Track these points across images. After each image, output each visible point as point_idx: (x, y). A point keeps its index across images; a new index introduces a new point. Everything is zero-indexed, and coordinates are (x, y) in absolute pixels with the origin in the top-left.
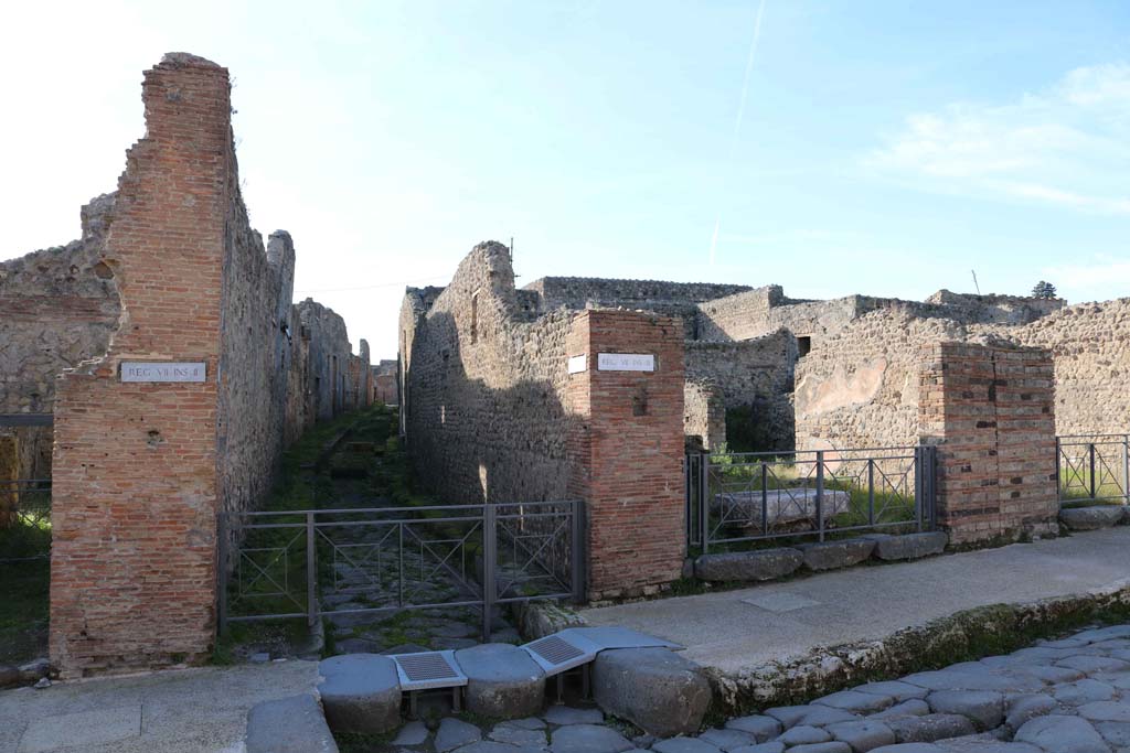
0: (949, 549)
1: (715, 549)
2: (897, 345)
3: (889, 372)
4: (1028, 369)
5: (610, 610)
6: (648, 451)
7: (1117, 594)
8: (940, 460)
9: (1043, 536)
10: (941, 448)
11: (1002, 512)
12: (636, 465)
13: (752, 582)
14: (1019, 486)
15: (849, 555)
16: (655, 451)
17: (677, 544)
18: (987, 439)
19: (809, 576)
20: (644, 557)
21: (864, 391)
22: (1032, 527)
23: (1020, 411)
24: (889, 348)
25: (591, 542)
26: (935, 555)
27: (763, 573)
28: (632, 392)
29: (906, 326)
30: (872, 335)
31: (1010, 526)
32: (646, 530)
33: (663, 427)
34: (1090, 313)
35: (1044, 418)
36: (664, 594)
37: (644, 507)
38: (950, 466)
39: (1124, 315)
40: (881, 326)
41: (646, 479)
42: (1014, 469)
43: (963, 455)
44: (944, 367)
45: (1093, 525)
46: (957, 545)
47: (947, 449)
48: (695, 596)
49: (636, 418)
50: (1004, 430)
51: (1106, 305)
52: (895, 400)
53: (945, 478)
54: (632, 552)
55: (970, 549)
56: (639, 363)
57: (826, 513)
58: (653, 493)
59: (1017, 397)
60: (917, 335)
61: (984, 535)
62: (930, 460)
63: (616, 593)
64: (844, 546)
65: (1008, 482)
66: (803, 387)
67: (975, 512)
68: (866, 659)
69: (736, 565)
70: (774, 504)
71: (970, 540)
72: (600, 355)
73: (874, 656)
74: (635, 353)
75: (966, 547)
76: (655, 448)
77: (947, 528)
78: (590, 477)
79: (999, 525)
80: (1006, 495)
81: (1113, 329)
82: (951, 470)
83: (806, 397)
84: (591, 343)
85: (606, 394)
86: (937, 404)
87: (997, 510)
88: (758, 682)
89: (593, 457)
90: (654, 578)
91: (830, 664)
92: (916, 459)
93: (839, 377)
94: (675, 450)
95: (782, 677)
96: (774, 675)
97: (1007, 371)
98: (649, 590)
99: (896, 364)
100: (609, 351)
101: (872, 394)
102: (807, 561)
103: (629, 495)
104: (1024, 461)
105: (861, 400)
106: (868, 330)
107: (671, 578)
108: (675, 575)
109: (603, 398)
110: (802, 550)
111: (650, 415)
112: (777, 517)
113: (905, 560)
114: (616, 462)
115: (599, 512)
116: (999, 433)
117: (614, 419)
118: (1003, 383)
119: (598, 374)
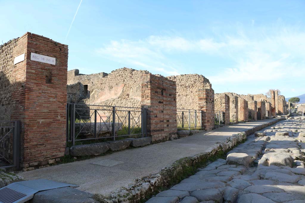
0: (152, 143)
1: (77, 143)
2: (128, 79)
3: (125, 88)
4: (171, 86)
5: (33, 172)
6: (51, 99)
7: (211, 152)
8: (149, 113)
9: (174, 139)
10: (149, 109)
11: (165, 131)
12: (46, 105)
13: (93, 156)
14: (168, 123)
15: (124, 145)
16: (54, 100)
17: (63, 141)
18: (161, 107)
19: (112, 153)
20: (49, 147)
21: (116, 94)
22: (171, 136)
23: (169, 99)
24: (125, 80)
25: (24, 140)
26: (148, 145)
27: (96, 152)
28: (46, 73)
29: (132, 72)
30: (119, 76)
31: (166, 135)
32: (50, 134)
33: (58, 90)
34: (173, 79)
35: (174, 102)
36: (57, 163)
37: (49, 124)
38: (152, 115)
39: (182, 79)
40: (122, 73)
41: (50, 112)
42: (167, 117)
43: (155, 112)
44: (151, 82)
45: (184, 135)
46: (154, 141)
47: (151, 109)
48: (70, 163)
49: (47, 84)
50: (165, 105)
51: (177, 76)
52: (127, 97)
53: (150, 119)
54: (43, 144)
55: (157, 143)
56: (49, 60)
57: (115, 130)
58: (53, 118)
59: (168, 95)
60: (136, 75)
61: (160, 138)
62: (146, 112)
63: (36, 164)
64: (123, 142)
65: (166, 121)
66: (93, 94)
67: (158, 131)
68: (157, 182)
69: (86, 149)
70: (99, 126)
71: (157, 140)
72: (31, 53)
73: (159, 180)
74: (48, 56)
75: (157, 142)
76: (54, 98)
77: (150, 136)
78: (24, 109)
79: (164, 135)
80: (165, 126)
81: (179, 83)
82: (152, 116)
83: (94, 97)
84: (28, 47)
85: (34, 71)
86: (148, 94)
87: (163, 130)
88: (122, 199)
89: (26, 100)
90: (53, 156)
91: (146, 186)
92: (142, 112)
93: (106, 90)
94: (63, 100)
95: (131, 194)
96: (128, 194)
97: (166, 86)
98: (51, 162)
99: (128, 85)
100: (36, 52)
101: (118, 95)
102: (111, 148)
103: (42, 119)
104: (169, 115)
105: (115, 97)
106: (118, 74)
107: (60, 156)
108: (62, 154)
109: (32, 73)
110: (109, 143)
111: (53, 83)
112: (100, 131)
113: (140, 147)
114: (37, 103)
115: (28, 125)
116: (164, 105)
117: (37, 83)
118: (165, 90)
119: (30, 62)
